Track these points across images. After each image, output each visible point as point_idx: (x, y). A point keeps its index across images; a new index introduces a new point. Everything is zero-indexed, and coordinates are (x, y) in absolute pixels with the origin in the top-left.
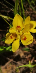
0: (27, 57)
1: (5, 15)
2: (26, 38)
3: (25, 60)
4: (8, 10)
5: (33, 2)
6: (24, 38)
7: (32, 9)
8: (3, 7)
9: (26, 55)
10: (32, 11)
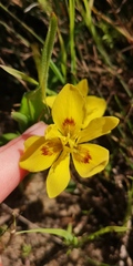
0: (64, 213)
1: (14, 68)
2: (90, 157)
3: (58, 221)
4: (25, 53)
5: (110, 40)
6: (84, 156)
7: (103, 60)
8: (10, 40)
9: (63, 205)
10: (101, 66)
